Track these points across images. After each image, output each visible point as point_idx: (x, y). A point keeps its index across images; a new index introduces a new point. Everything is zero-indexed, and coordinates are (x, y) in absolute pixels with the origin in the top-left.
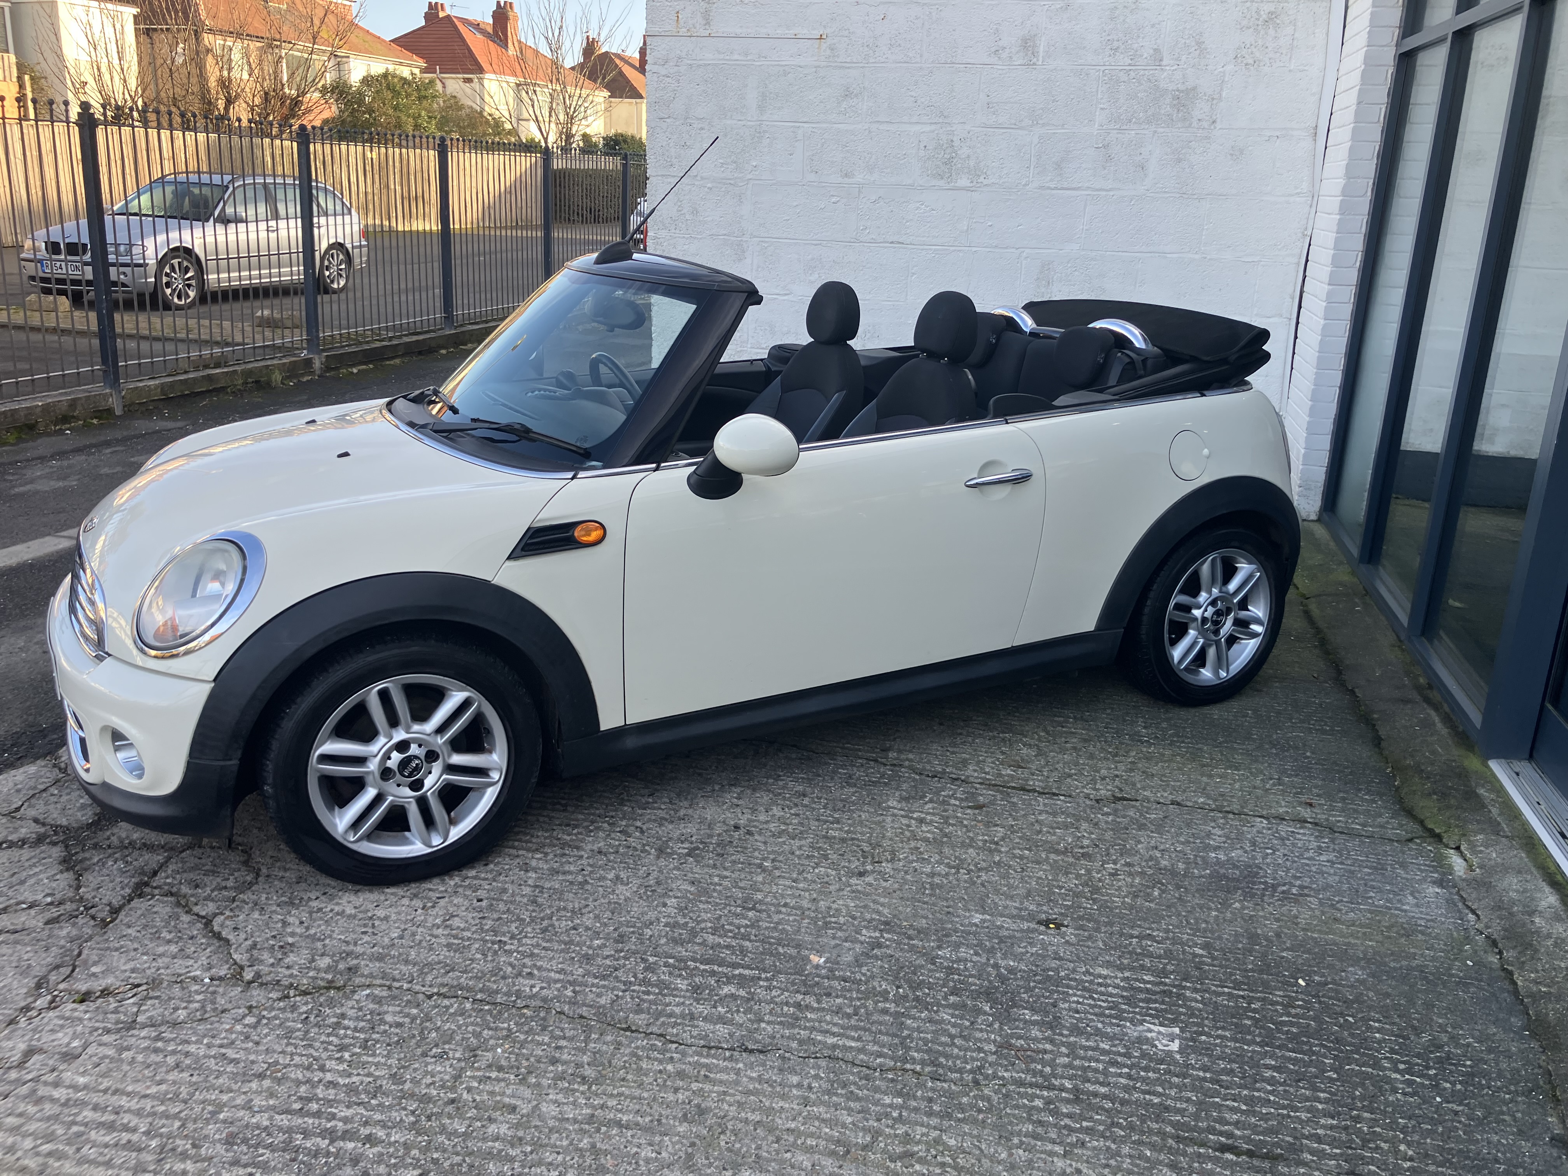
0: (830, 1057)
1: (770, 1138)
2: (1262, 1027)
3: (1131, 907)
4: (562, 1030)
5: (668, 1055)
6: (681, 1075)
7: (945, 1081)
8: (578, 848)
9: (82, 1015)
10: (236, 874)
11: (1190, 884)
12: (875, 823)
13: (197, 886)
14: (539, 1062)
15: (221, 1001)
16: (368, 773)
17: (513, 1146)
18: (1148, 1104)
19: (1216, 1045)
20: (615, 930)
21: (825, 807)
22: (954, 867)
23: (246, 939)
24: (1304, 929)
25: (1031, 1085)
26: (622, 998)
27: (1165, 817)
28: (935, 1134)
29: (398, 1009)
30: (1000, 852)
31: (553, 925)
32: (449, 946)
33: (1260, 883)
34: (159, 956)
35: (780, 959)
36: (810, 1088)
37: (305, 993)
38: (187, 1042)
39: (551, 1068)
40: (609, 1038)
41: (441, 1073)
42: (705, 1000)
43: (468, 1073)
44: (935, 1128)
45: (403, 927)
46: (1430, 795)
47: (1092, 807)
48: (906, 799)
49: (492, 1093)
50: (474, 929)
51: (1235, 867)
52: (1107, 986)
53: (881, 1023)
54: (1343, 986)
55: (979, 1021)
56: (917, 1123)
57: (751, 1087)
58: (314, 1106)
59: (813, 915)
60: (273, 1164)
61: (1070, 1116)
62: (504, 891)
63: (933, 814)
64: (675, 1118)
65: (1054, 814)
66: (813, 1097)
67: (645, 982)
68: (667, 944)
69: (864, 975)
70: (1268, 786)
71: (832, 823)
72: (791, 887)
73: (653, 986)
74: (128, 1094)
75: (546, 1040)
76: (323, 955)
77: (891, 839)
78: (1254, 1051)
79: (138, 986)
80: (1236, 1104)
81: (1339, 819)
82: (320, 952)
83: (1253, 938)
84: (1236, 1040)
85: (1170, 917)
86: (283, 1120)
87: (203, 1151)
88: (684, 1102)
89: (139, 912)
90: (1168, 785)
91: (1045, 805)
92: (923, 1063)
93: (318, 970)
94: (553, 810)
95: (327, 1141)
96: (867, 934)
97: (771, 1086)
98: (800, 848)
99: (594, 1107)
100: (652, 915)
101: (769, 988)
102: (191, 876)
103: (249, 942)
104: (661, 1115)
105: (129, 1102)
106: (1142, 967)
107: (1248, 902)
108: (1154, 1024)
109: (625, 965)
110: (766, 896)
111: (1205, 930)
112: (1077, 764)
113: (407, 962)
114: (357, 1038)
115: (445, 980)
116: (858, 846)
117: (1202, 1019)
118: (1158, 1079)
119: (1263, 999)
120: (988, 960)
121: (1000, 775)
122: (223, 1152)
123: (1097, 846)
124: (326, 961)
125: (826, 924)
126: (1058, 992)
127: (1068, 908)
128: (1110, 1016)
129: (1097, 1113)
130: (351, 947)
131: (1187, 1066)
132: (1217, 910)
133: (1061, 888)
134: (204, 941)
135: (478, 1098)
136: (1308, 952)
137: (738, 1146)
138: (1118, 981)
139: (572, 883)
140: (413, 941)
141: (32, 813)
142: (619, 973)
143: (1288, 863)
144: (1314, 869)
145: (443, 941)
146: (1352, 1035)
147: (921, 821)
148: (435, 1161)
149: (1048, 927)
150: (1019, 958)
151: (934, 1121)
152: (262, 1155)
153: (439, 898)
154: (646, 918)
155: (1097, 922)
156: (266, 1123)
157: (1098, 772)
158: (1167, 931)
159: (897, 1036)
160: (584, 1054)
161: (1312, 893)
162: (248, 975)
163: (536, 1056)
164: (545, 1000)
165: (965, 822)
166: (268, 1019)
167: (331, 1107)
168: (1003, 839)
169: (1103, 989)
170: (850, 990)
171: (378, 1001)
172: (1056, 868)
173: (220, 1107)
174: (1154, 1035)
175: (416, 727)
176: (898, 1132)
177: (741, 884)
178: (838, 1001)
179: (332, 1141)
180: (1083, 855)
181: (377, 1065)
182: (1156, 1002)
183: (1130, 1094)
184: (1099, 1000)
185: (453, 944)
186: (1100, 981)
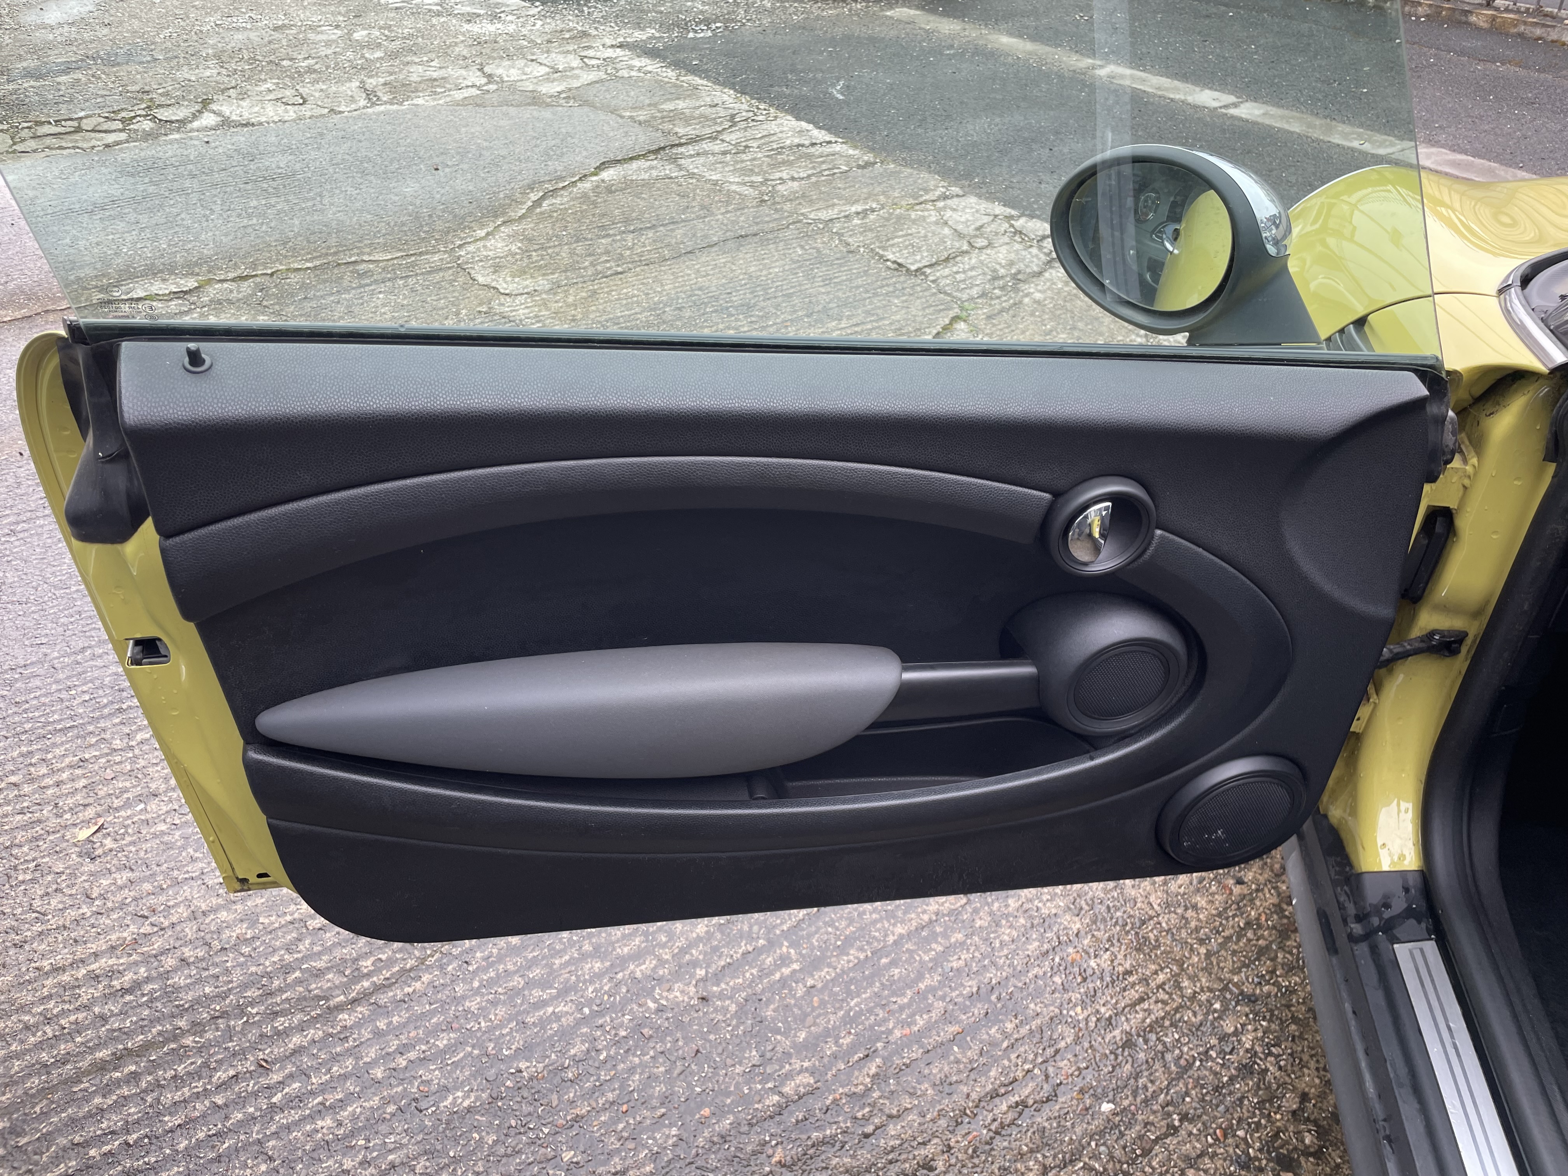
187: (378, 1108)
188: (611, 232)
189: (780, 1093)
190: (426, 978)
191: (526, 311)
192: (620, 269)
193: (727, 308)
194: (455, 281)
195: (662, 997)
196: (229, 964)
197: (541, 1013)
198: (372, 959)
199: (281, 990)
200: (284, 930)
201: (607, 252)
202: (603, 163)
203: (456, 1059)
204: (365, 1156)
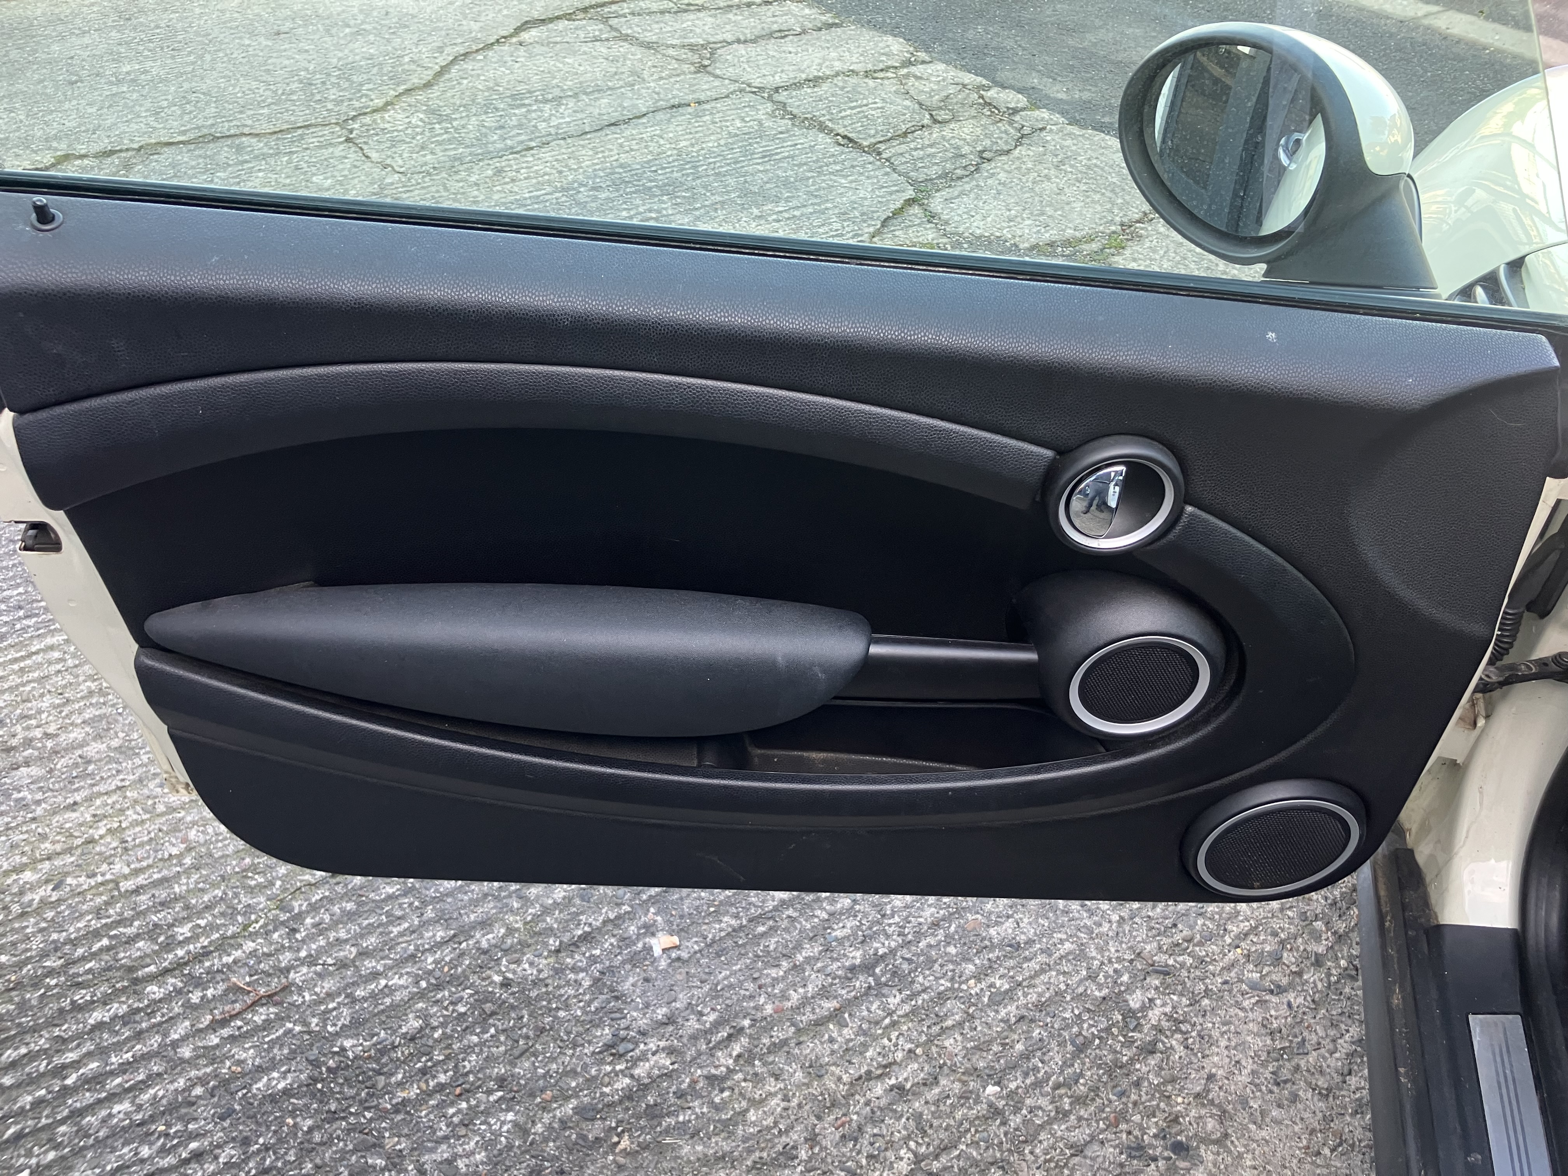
187: (184, 1090)
188: (526, 102)
189: (632, 1076)
190: (249, 946)
191: (424, 191)
192: (533, 144)
193: (650, 188)
194: (346, 158)
195: (508, 971)
196: (29, 930)
197: (373, 986)
198: (190, 925)
199: (83, 959)
200: (94, 891)
201: (520, 126)
202: (526, 22)
203: (273, 1036)
204: (164, 1145)
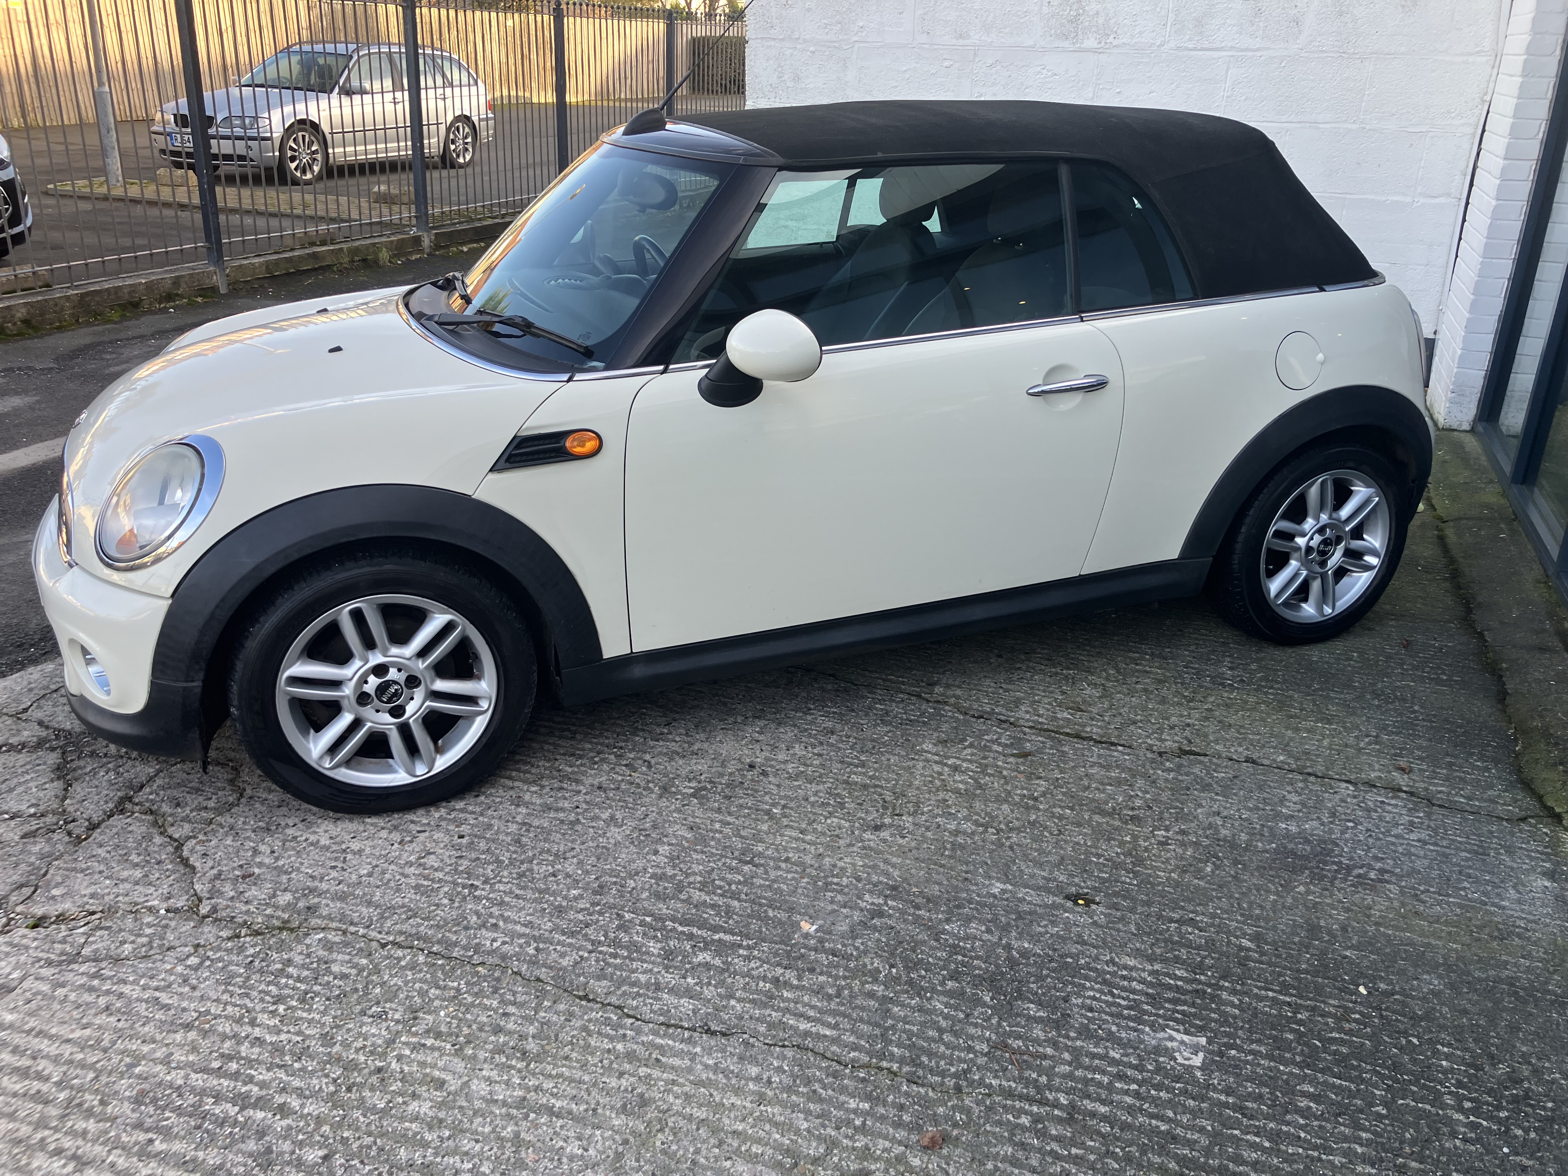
0: (798, 1046)
1: (712, 1141)
2: (1306, 1044)
3: (1177, 884)
4: (514, 993)
5: (621, 1032)
6: (630, 1056)
7: (923, 1085)
8: (577, 782)
9: (30, 943)
10: (220, 793)
11: (1251, 860)
12: (904, 768)
13: (178, 805)
14: (481, 1029)
15: (170, 936)
16: (343, 697)
17: (431, 1128)
18: (1155, 1131)
19: (1247, 1062)
20: (597, 879)
21: (852, 748)
22: (982, 825)
23: (212, 868)
24: (1377, 924)
25: (1021, 1097)
26: (587, 959)
27: (1235, 777)
28: (899, 1149)
29: (347, 957)
30: (1039, 809)
31: (531, 870)
32: (417, 887)
33: (1334, 863)
34: (123, 881)
35: (767, 924)
36: (769, 1082)
37: (257, 933)
38: (124, 982)
39: (493, 1038)
40: (562, 1007)
41: (374, 1035)
42: (676, 968)
43: (403, 1039)
44: (900, 1143)
45: (374, 863)
46: (1555, 765)
47: (1153, 761)
48: (944, 742)
49: (423, 1064)
50: (447, 869)
51: (1307, 841)
52: (1130, 979)
53: (863, 1009)
54: (1413, 998)
55: (976, 1014)
56: (881, 1135)
57: (704, 1076)
58: (234, 1066)
59: (814, 873)
60: (176, 1130)
61: (1058, 1139)
62: (490, 826)
63: (970, 761)
64: (612, 1108)
65: (1108, 767)
66: (770, 1093)
67: (616, 943)
68: (648, 899)
69: (857, 949)
70: (1362, 745)
71: (857, 766)
72: (797, 839)
73: (622, 947)
74: (51, 1037)
75: (495, 1004)
76: (285, 890)
77: (918, 789)
78: (1291, 1073)
79: (93, 913)
80: (1258, 1140)
81: (1439, 789)
82: (283, 887)
83: (1314, 930)
84: (1271, 1058)
85: (1219, 898)
86: (198, 1080)
87: (109, 1109)
88: (626, 1090)
89: (115, 830)
90: (1245, 739)
91: (1099, 756)
92: (902, 1061)
93: (276, 907)
94: (560, 737)
95: (237, 1109)
96: (869, 900)
97: (726, 1077)
98: (816, 794)
99: (528, 1089)
100: (639, 864)
101: (747, 959)
102: (175, 793)
103: (215, 871)
104: (598, 1103)
105: (50, 1046)
106: (1177, 960)
107: (1315, 885)
108: (1178, 1031)
109: (598, 921)
110: (767, 848)
111: (1258, 918)
112: (1144, 709)
113: (369, 903)
114: (298, 989)
115: (405, 927)
116: (881, 795)
117: (1236, 1029)
118: (1170, 1101)
119: (1313, 1009)
120: (1000, 939)
121: (1055, 719)
122: (129, 1112)
123: (1150, 808)
124: (285, 898)
125: (826, 884)
126: (1073, 984)
127: (1103, 881)
128: (1129, 1018)
129: (1092, 1140)
130: (317, 883)
131: (1208, 1086)
132: (1277, 893)
133: (1099, 856)
134: (170, 867)
135: (406, 1069)
136: (1377, 952)
137: (674, 1147)
138: (1145, 975)
139: (562, 822)
140: (381, 880)
141: (38, 714)
142: (590, 931)
143: (1371, 840)
144: (1400, 849)
145: (413, 881)
146: (1414, 1061)
147: (956, 769)
148: (344, 1141)
149: (1076, 903)
150: (1035, 939)
151: (901, 1134)
152: (167, 1119)
153: (419, 832)
154: (634, 866)
155: (1133, 899)
156: (180, 1082)
157: (1168, 719)
158: (1213, 916)
159: (878, 1025)
160: (532, 1024)
161: (1394, 879)
162: (204, 909)
163: (479, 1023)
164: (504, 957)
165: (1005, 773)
166: (212, 961)
167: (251, 1068)
168: (1044, 794)
169: (1126, 983)
170: (837, 967)
171: (329, 946)
172: (1099, 833)
173: (138, 1059)
174: (1175, 1044)
175: (395, 650)
176: (857, 1144)
177: (743, 833)
178: (822, 978)
179: (242, 1109)
180: (1132, 818)
181: (310, 1022)
182: (1185, 1003)
183: (1135, 1118)
184: (1119, 997)
185: (423, 886)
186: (1125, 973)
